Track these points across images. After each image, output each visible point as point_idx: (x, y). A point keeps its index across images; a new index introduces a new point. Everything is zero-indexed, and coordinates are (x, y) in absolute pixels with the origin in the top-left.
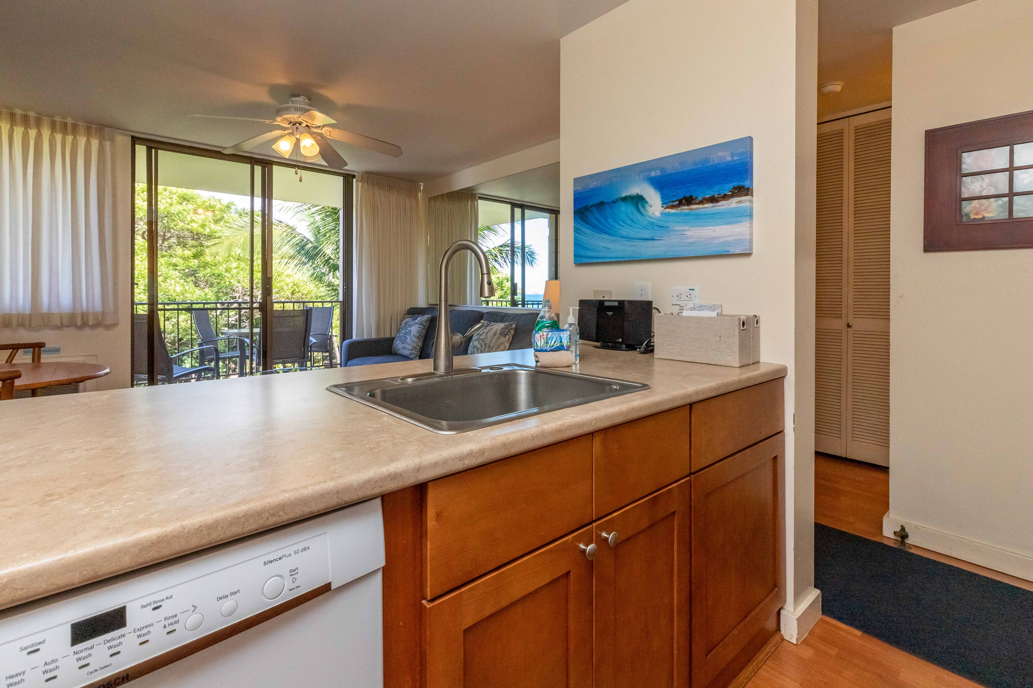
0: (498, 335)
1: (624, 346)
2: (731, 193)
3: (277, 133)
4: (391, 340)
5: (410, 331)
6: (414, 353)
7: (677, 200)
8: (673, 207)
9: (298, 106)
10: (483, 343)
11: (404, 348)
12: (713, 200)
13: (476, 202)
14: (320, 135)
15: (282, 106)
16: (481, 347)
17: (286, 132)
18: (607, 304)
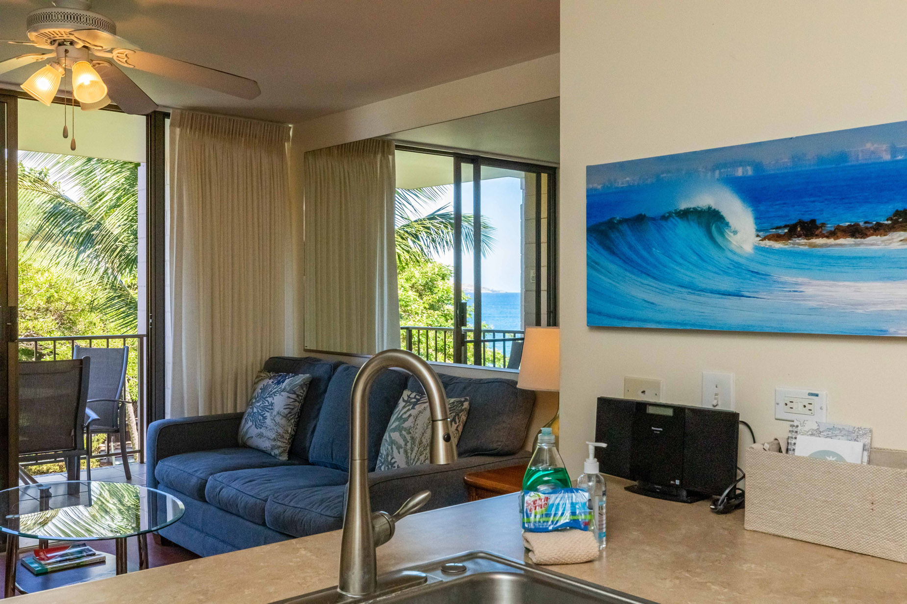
1: (684, 493)
2: (889, 222)
3: (29, 59)
4: (237, 418)
5: (272, 404)
6: (279, 447)
7: (785, 226)
8: (777, 238)
9: (69, 11)
10: (408, 437)
11: (260, 435)
12: (855, 231)
13: (390, 157)
14: (110, 61)
15: (39, 12)
16: (406, 445)
17: (46, 57)
18: (651, 410)
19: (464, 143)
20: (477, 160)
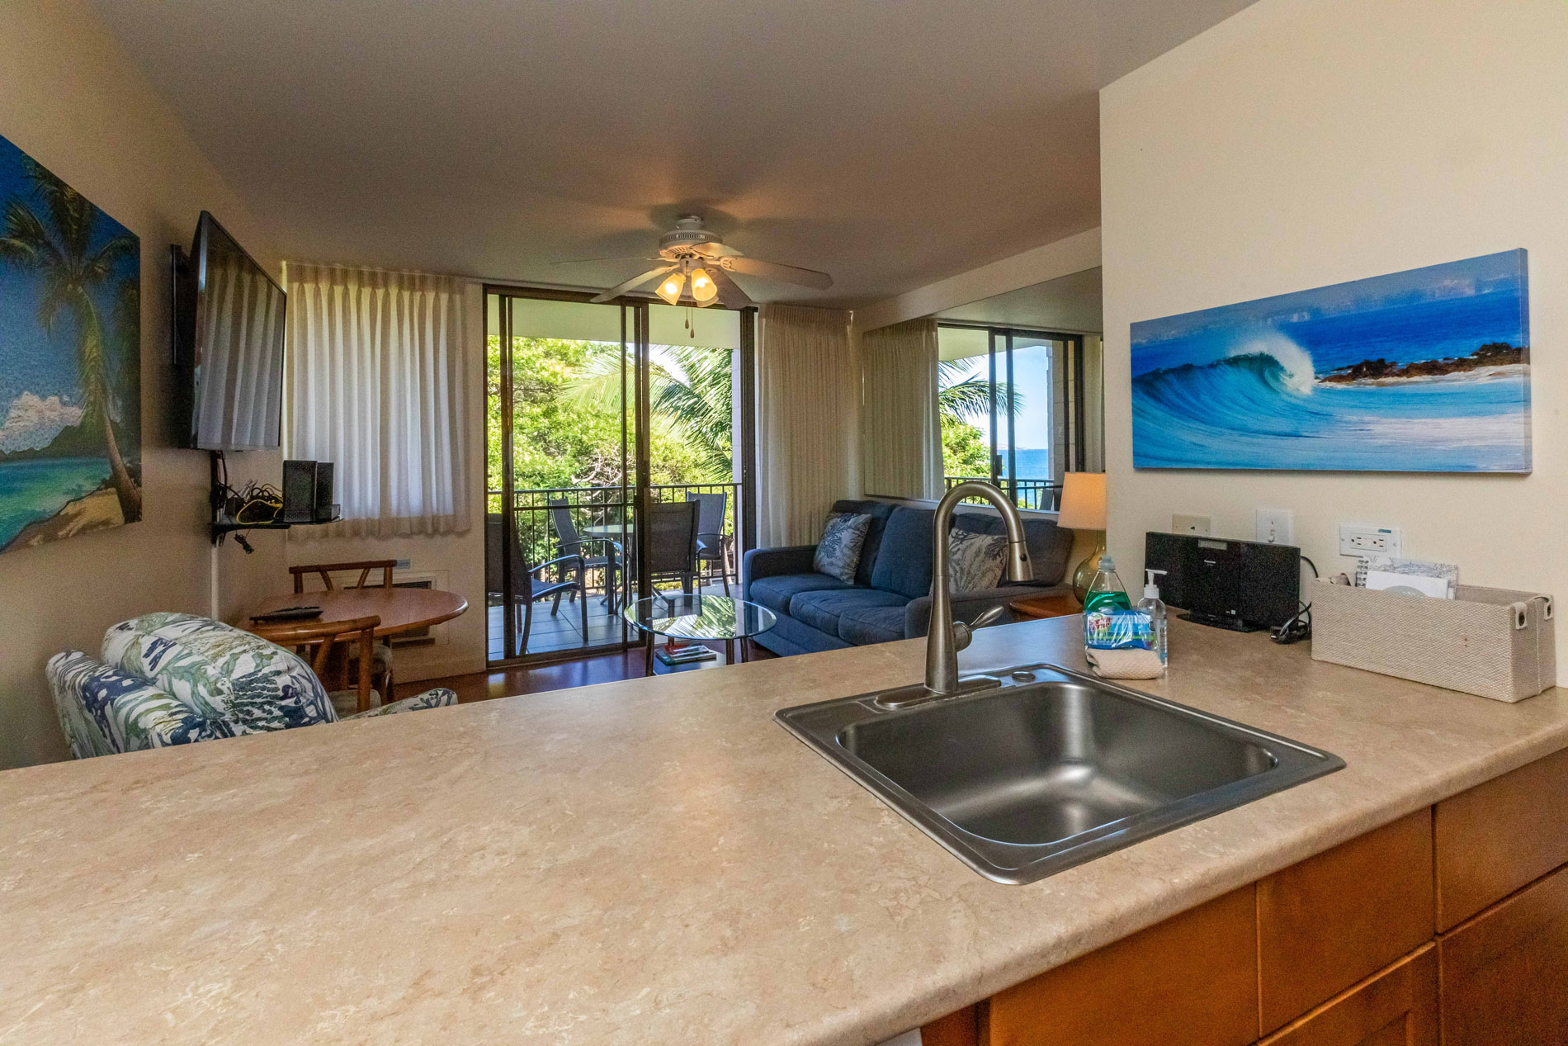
0: (982, 555)
1: (1241, 623)
2: (1475, 357)
3: (660, 271)
4: (812, 550)
5: (840, 538)
6: (847, 573)
7: (1349, 367)
8: (1339, 379)
9: (689, 231)
10: (958, 568)
11: (832, 564)
12: (1432, 368)
13: (934, 333)
14: (718, 268)
15: (668, 233)
17: (672, 268)
18: (1202, 544)
19: (998, 318)
20: (1009, 332)
